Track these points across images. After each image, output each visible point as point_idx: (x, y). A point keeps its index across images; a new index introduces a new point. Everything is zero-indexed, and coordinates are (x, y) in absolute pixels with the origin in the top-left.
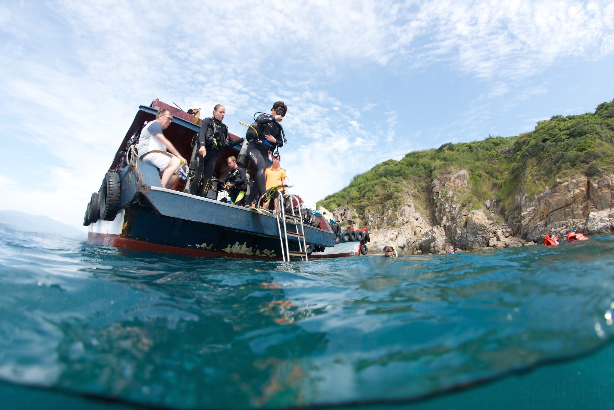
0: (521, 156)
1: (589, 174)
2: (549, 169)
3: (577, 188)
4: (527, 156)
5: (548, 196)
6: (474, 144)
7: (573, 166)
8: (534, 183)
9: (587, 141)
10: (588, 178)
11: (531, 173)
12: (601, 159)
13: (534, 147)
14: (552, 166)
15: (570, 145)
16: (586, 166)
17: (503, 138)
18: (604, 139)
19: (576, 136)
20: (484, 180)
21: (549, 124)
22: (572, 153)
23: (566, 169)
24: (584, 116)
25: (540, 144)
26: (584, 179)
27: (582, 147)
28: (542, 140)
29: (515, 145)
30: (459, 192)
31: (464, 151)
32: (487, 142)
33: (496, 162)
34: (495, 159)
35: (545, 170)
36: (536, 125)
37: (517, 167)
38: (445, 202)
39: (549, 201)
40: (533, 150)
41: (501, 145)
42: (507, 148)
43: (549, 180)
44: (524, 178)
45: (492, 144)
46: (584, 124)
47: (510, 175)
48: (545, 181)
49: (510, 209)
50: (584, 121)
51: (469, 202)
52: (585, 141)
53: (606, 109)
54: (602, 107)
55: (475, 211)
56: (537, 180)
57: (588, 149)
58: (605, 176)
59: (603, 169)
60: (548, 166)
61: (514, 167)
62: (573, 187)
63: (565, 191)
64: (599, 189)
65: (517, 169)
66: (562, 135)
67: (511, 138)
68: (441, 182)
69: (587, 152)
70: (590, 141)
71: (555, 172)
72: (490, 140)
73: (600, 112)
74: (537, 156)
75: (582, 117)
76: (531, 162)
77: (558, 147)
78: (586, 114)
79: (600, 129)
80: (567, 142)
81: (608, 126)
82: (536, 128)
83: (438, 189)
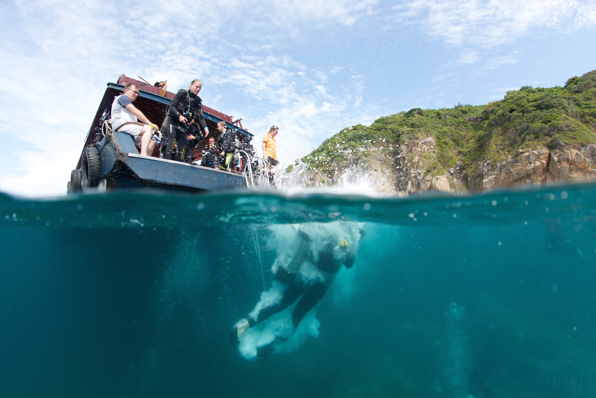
0: (487, 125)
1: (551, 147)
2: (513, 139)
3: (538, 161)
4: (493, 125)
5: (510, 165)
6: (442, 112)
7: (536, 138)
8: (497, 153)
9: (553, 115)
10: (549, 151)
11: (495, 142)
12: (564, 133)
13: (501, 117)
14: (516, 137)
15: (536, 117)
16: (549, 139)
17: (472, 107)
18: (570, 114)
19: (543, 108)
20: (450, 148)
21: (518, 94)
22: (537, 125)
23: (529, 140)
24: (553, 89)
25: (507, 114)
26: (546, 152)
27: (547, 120)
28: (509, 110)
29: (482, 113)
30: (425, 157)
31: (432, 117)
32: (456, 110)
33: (462, 128)
34: (461, 125)
35: (510, 141)
36: (506, 94)
37: (483, 136)
38: (411, 167)
39: (510, 170)
40: (500, 119)
41: (470, 113)
42: (475, 116)
43: (513, 151)
44: (489, 147)
45: (460, 112)
46: (552, 97)
47: (476, 144)
48: (509, 151)
49: (473, 176)
50: (552, 94)
51: (434, 168)
52: (551, 114)
53: (576, 84)
54: (573, 81)
55: (440, 176)
56: (501, 149)
57: (553, 121)
58: (566, 150)
59: (565, 143)
60: (512, 136)
61: (480, 135)
62: (534, 159)
63: (526, 162)
64: (559, 163)
65: (483, 138)
66: (529, 106)
67: (481, 107)
68: (408, 147)
69: (552, 124)
70: (555, 115)
71: (519, 143)
72: (459, 108)
73: (569, 86)
74: (503, 125)
75: (551, 90)
76: (496, 131)
77: (525, 118)
78: (556, 88)
79: (567, 104)
80: (534, 113)
81: (575, 101)
82: (505, 97)
83: (405, 154)
